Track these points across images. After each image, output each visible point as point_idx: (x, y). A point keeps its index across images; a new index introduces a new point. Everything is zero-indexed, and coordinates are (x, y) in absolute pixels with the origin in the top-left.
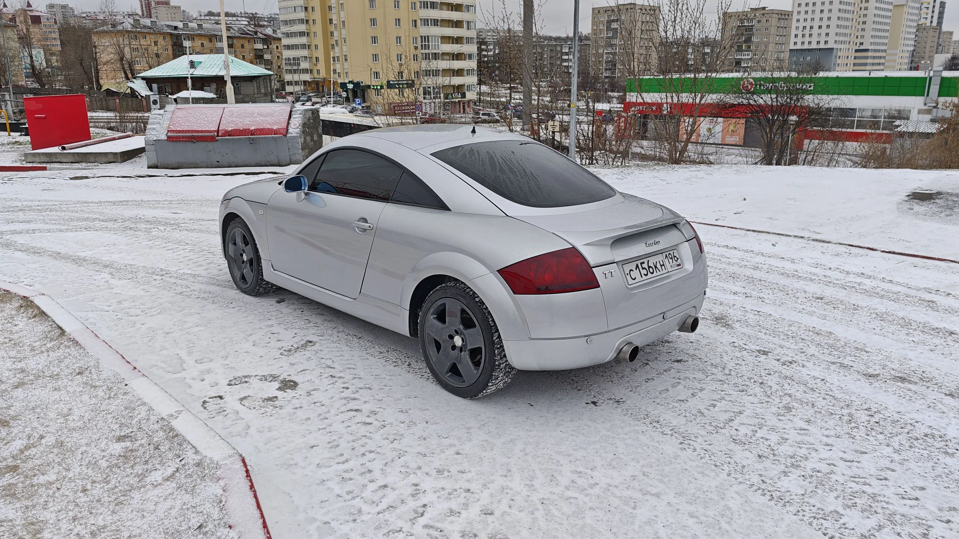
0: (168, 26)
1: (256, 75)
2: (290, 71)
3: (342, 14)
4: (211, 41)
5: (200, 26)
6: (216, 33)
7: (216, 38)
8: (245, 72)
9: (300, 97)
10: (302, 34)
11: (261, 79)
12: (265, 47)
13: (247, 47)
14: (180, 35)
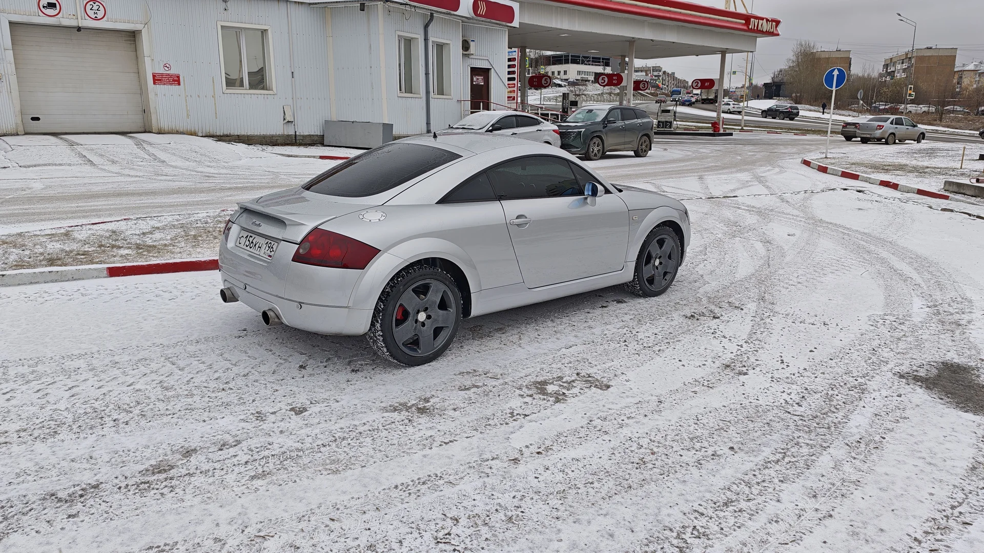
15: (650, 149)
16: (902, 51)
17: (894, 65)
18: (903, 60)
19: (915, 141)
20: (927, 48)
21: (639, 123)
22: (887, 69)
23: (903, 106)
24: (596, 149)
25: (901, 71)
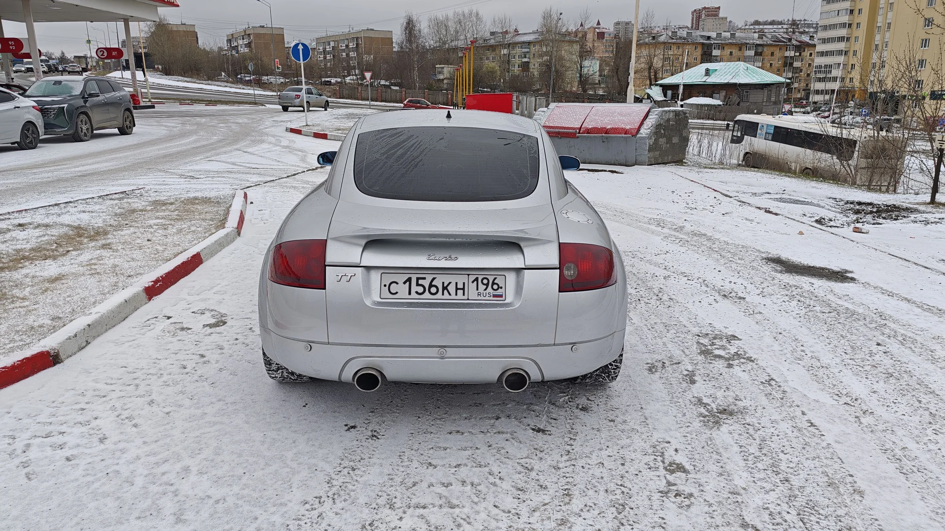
0: (702, 36)
1: (769, 82)
2: (819, 80)
3: (890, 15)
4: (740, 50)
5: (733, 35)
6: (747, 41)
7: (747, 47)
8: (758, 79)
9: (821, 107)
10: (841, 39)
11: (774, 87)
12: (797, 54)
13: (778, 55)
14: (711, 45)
15: (134, 126)
16: (241, 28)
17: (236, 39)
18: (243, 36)
19: (323, 108)
20: (261, 27)
21: (119, 97)
22: (230, 43)
23: (266, 78)
24: (84, 128)
25: (243, 46)
